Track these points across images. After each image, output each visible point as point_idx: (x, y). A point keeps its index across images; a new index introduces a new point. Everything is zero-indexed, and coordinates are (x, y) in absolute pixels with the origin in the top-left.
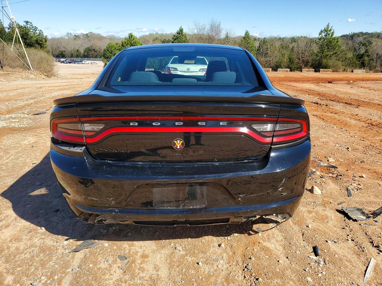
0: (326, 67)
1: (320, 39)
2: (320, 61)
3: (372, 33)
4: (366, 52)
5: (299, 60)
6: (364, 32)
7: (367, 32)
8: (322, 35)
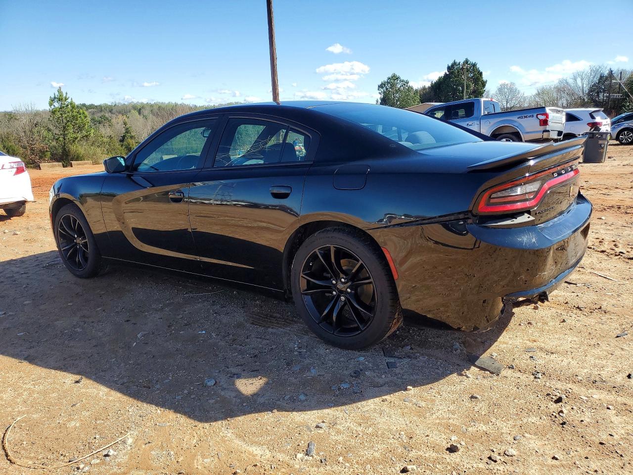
0: (78, 158)
1: (53, 112)
2: (65, 149)
3: (100, 106)
4: (127, 132)
5: (25, 148)
6: (88, 103)
7: (92, 105)
8: (54, 106)
